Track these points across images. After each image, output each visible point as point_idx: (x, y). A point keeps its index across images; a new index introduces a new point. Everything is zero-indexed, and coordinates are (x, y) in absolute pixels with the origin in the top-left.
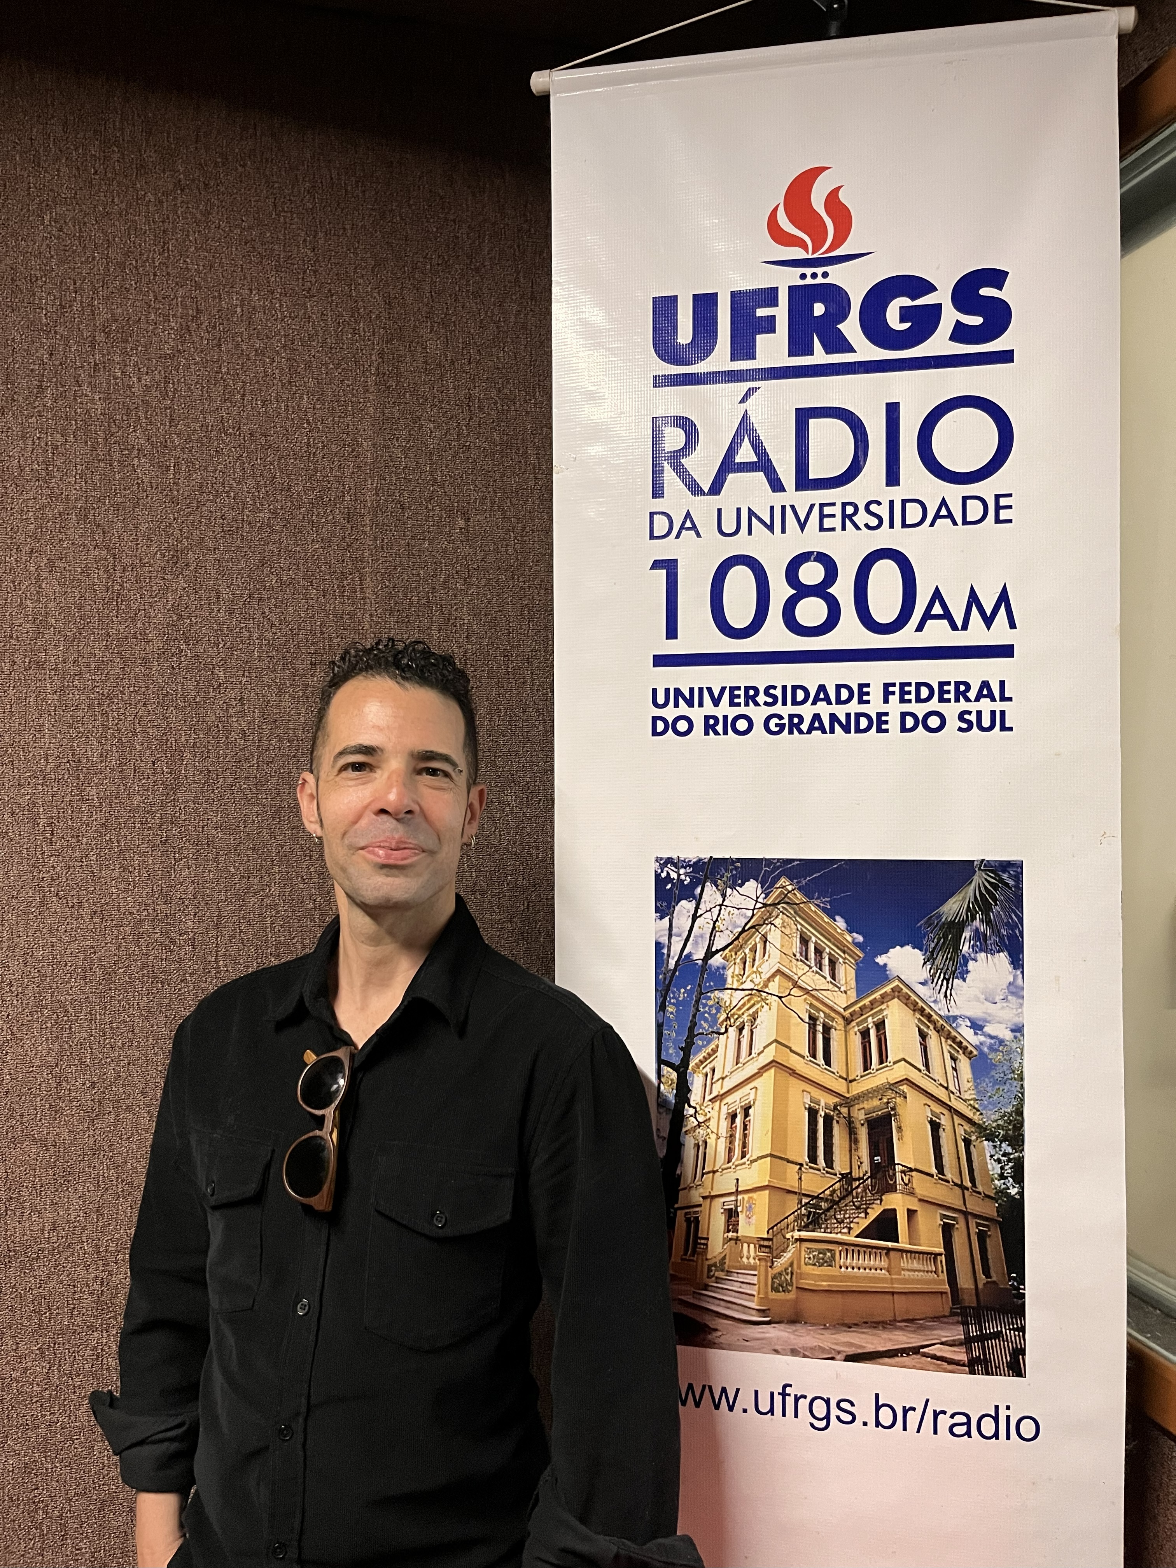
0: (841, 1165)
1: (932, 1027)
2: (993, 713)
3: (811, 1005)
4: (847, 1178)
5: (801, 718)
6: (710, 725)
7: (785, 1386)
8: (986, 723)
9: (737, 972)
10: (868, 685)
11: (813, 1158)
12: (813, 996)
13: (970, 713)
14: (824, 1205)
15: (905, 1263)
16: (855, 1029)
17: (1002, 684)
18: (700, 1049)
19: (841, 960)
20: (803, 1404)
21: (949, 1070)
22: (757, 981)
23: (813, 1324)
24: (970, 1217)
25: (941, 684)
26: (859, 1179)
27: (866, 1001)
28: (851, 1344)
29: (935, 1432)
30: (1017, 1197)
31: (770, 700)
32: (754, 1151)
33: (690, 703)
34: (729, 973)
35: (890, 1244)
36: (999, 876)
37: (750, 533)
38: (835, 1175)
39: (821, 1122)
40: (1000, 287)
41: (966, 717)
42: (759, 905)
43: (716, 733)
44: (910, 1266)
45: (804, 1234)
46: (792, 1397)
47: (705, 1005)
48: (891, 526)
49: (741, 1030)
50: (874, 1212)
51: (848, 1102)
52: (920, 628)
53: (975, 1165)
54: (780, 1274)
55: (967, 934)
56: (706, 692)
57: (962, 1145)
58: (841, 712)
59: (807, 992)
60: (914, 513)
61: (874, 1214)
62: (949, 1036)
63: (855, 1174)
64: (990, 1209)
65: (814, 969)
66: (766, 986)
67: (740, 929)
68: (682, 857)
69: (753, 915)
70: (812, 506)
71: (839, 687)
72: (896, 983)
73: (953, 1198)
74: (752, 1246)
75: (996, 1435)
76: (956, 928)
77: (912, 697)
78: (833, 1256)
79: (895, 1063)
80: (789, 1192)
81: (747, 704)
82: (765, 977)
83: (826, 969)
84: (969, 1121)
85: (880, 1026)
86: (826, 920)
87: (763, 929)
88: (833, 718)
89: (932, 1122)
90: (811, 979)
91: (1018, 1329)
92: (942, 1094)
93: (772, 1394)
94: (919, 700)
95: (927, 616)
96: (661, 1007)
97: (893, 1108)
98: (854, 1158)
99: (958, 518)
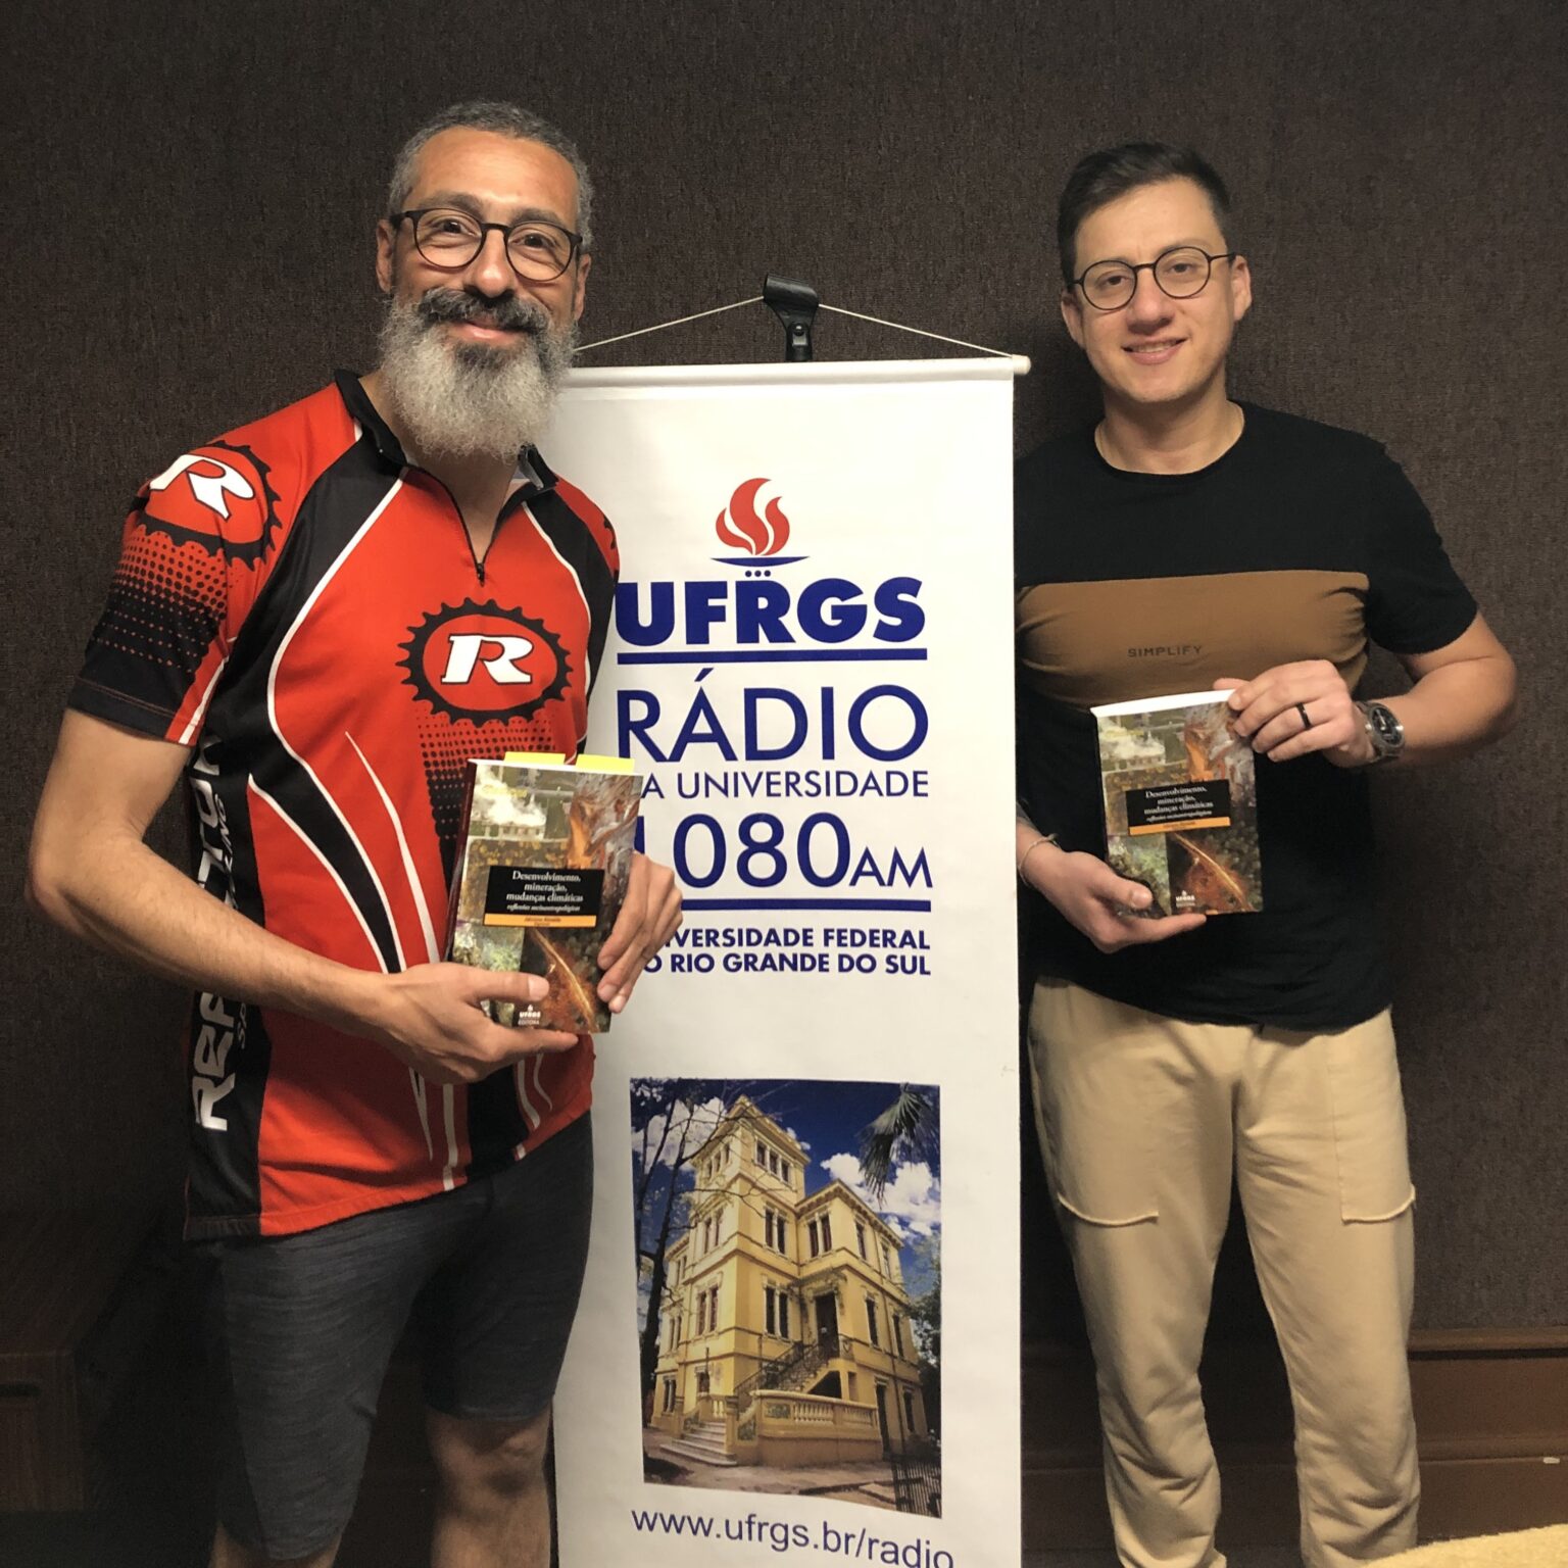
0: (794, 1334)
1: (867, 1222)
2: (914, 959)
3: (768, 1203)
4: (799, 1346)
5: (755, 958)
6: (676, 965)
7: (750, 1517)
8: (909, 967)
9: (704, 1176)
10: (811, 930)
11: (771, 1328)
12: (770, 1196)
14: (780, 1368)
15: (847, 1415)
16: (804, 1222)
17: (922, 934)
18: (673, 1241)
20: (766, 1530)
21: (882, 1259)
22: (721, 1183)
23: (772, 1467)
24: (898, 1381)
25: (872, 932)
26: (809, 1346)
27: (814, 1199)
28: (804, 1481)
29: (870, 1557)
30: (935, 1366)
31: (728, 941)
32: (721, 1325)
34: (697, 1177)
35: (834, 1400)
36: (920, 1097)
37: (707, 795)
38: (789, 1343)
39: (777, 1299)
41: (893, 960)
42: (722, 1120)
43: (682, 970)
44: (851, 1419)
45: (765, 1392)
46: (757, 1524)
47: (677, 1204)
48: (828, 793)
49: (708, 1224)
50: (822, 1374)
51: (800, 1283)
52: (853, 882)
53: (903, 1338)
54: (745, 1425)
55: (895, 1145)
57: (892, 1321)
58: (789, 952)
59: (763, 1191)
60: (847, 784)
61: (820, 1377)
62: (881, 1230)
63: (806, 1343)
64: (914, 1375)
65: (770, 1172)
66: (730, 1187)
67: (705, 1140)
68: (654, 1078)
69: (717, 1128)
70: (760, 775)
71: (786, 932)
72: (838, 1185)
73: (885, 1364)
74: (721, 1403)
75: (918, 1564)
76: (886, 1140)
77: (848, 941)
78: (789, 1410)
79: (838, 1251)
80: (751, 1358)
81: (708, 945)
82: (728, 1179)
83: (779, 1172)
84: (899, 1302)
85: (825, 1220)
86: (779, 1131)
87: (726, 1140)
88: (783, 957)
89: (868, 1301)
90: (767, 1180)
91: (935, 1477)
92: (875, 1278)
93: (740, 1523)
94: (853, 944)
95: (859, 872)
96: (639, 1207)
97: (836, 1289)
98: (805, 1329)
99: (883, 788)
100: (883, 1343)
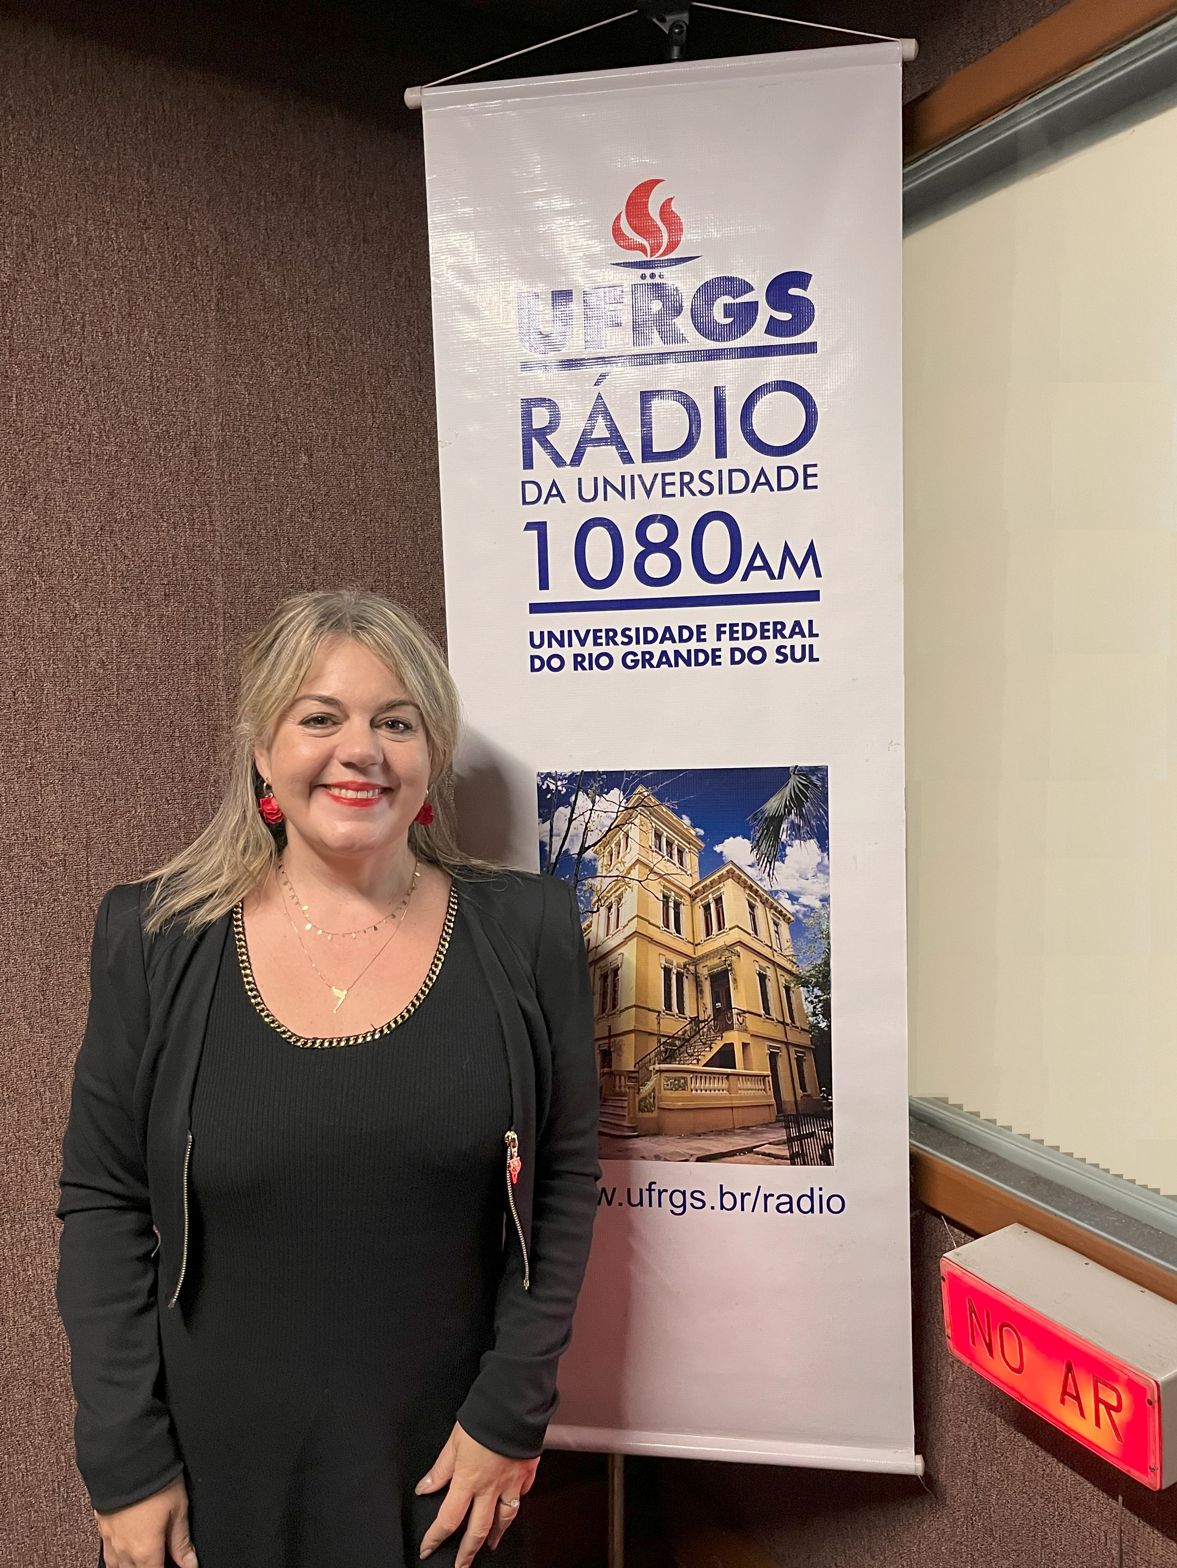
0: (690, 1011)
1: (758, 900)
2: (803, 647)
3: (664, 887)
4: (695, 1020)
5: (651, 654)
6: (578, 664)
7: (651, 1184)
8: (798, 655)
9: (605, 863)
10: (704, 626)
11: (668, 1007)
12: (666, 880)
13: (785, 647)
14: (677, 1042)
15: (741, 1084)
16: (699, 904)
17: (811, 622)
19: (687, 850)
21: (773, 933)
22: (621, 869)
23: (671, 1135)
24: (790, 1046)
25: (763, 624)
26: (704, 1021)
27: (707, 882)
28: (701, 1149)
29: (766, 1210)
30: (826, 1029)
31: (626, 640)
32: (622, 1004)
33: (561, 645)
34: (599, 864)
35: (729, 1071)
36: (809, 778)
37: (606, 499)
38: (686, 1018)
39: (674, 977)
40: (805, 288)
41: (783, 650)
42: (621, 809)
43: (584, 668)
44: (745, 1086)
45: (664, 1066)
46: (657, 1191)
47: (581, 890)
48: (721, 492)
49: (610, 908)
51: (695, 962)
52: (745, 578)
53: (794, 1007)
54: (645, 1098)
55: (784, 826)
56: (574, 635)
57: (783, 991)
58: (683, 648)
59: (661, 876)
60: (739, 481)
61: (716, 1048)
62: (772, 907)
63: (701, 1018)
64: (805, 1040)
65: (666, 857)
66: (629, 873)
67: (607, 829)
68: (559, 772)
69: (617, 817)
70: (656, 475)
71: (681, 628)
72: (730, 866)
73: (777, 1032)
74: (623, 1078)
75: (812, 1210)
76: (777, 820)
77: (740, 635)
78: (686, 1082)
79: (730, 929)
80: (651, 1034)
81: (607, 644)
82: (628, 865)
83: (676, 857)
84: (789, 972)
85: (718, 900)
86: (675, 818)
87: (625, 828)
88: (677, 653)
89: (760, 975)
90: (663, 866)
91: (828, 1130)
92: (767, 952)
93: (641, 1190)
94: (745, 638)
95: (751, 567)
97: (730, 965)
98: (701, 1005)
99: (774, 485)
100: (775, 1013)
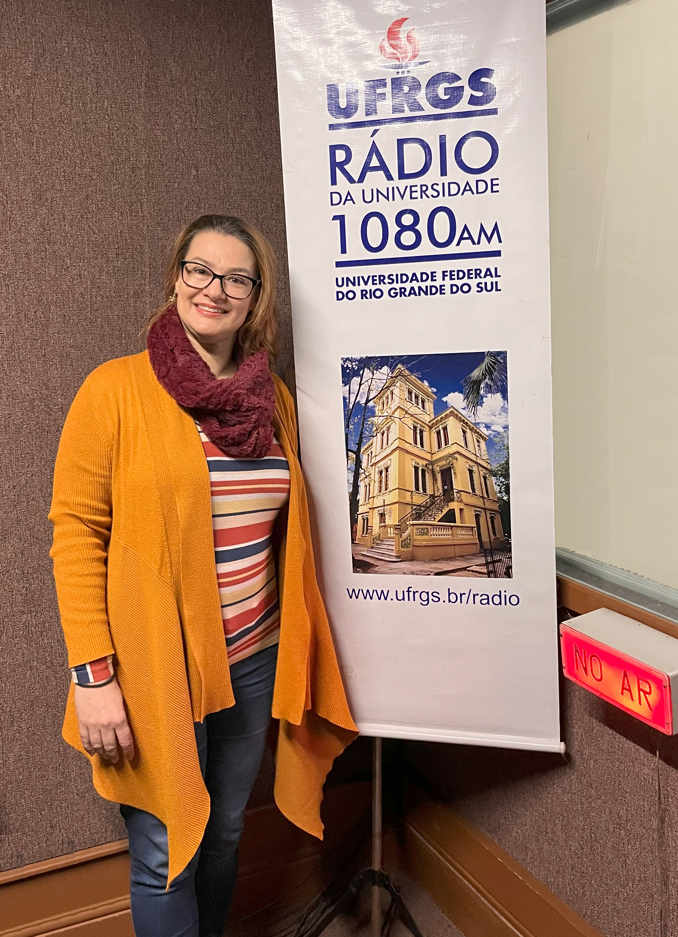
0: (429, 491)
1: (468, 428)
2: (492, 283)
3: (414, 421)
4: (433, 496)
5: (405, 289)
6: (364, 294)
7: (409, 588)
8: (489, 288)
9: (380, 408)
10: (435, 272)
11: (417, 488)
12: (415, 417)
14: (423, 509)
15: (459, 532)
16: (434, 431)
17: (496, 269)
18: (365, 443)
20: (417, 595)
21: (477, 447)
22: (389, 412)
23: (420, 561)
24: (487, 510)
25: (469, 271)
26: (438, 497)
27: (439, 418)
28: (438, 568)
29: (474, 603)
30: (507, 500)
31: (391, 281)
32: (391, 487)
33: (354, 284)
34: (377, 409)
35: (452, 524)
36: (496, 358)
37: (378, 201)
38: (427, 495)
39: (420, 472)
40: (490, 78)
41: (480, 285)
42: (389, 377)
43: (367, 298)
44: (461, 533)
45: (415, 522)
46: (412, 592)
47: (367, 424)
48: (444, 195)
49: (383, 434)
51: (432, 463)
52: (458, 244)
53: (489, 488)
54: (405, 540)
55: (482, 386)
56: (361, 279)
57: (482, 479)
58: (423, 285)
59: (412, 416)
60: (454, 189)
61: (445, 511)
62: (476, 432)
63: (436, 495)
64: (496, 506)
65: (415, 405)
66: (394, 414)
67: (381, 389)
68: (353, 357)
69: (387, 382)
70: (407, 187)
71: (422, 274)
72: (452, 409)
74: (392, 528)
75: (500, 603)
76: (478, 383)
77: (456, 277)
78: (428, 531)
79: (452, 444)
80: (407, 504)
81: (380, 284)
82: (393, 410)
83: (420, 404)
84: (486, 469)
85: (445, 429)
86: (420, 382)
87: (391, 389)
88: (420, 288)
89: (469, 470)
90: (413, 410)
91: (509, 558)
92: (473, 457)
93: (403, 592)
94: (459, 278)
95: (461, 238)
96: (347, 426)
97: (452, 465)
98: (436, 488)
99: (474, 190)
100: (477, 493)
